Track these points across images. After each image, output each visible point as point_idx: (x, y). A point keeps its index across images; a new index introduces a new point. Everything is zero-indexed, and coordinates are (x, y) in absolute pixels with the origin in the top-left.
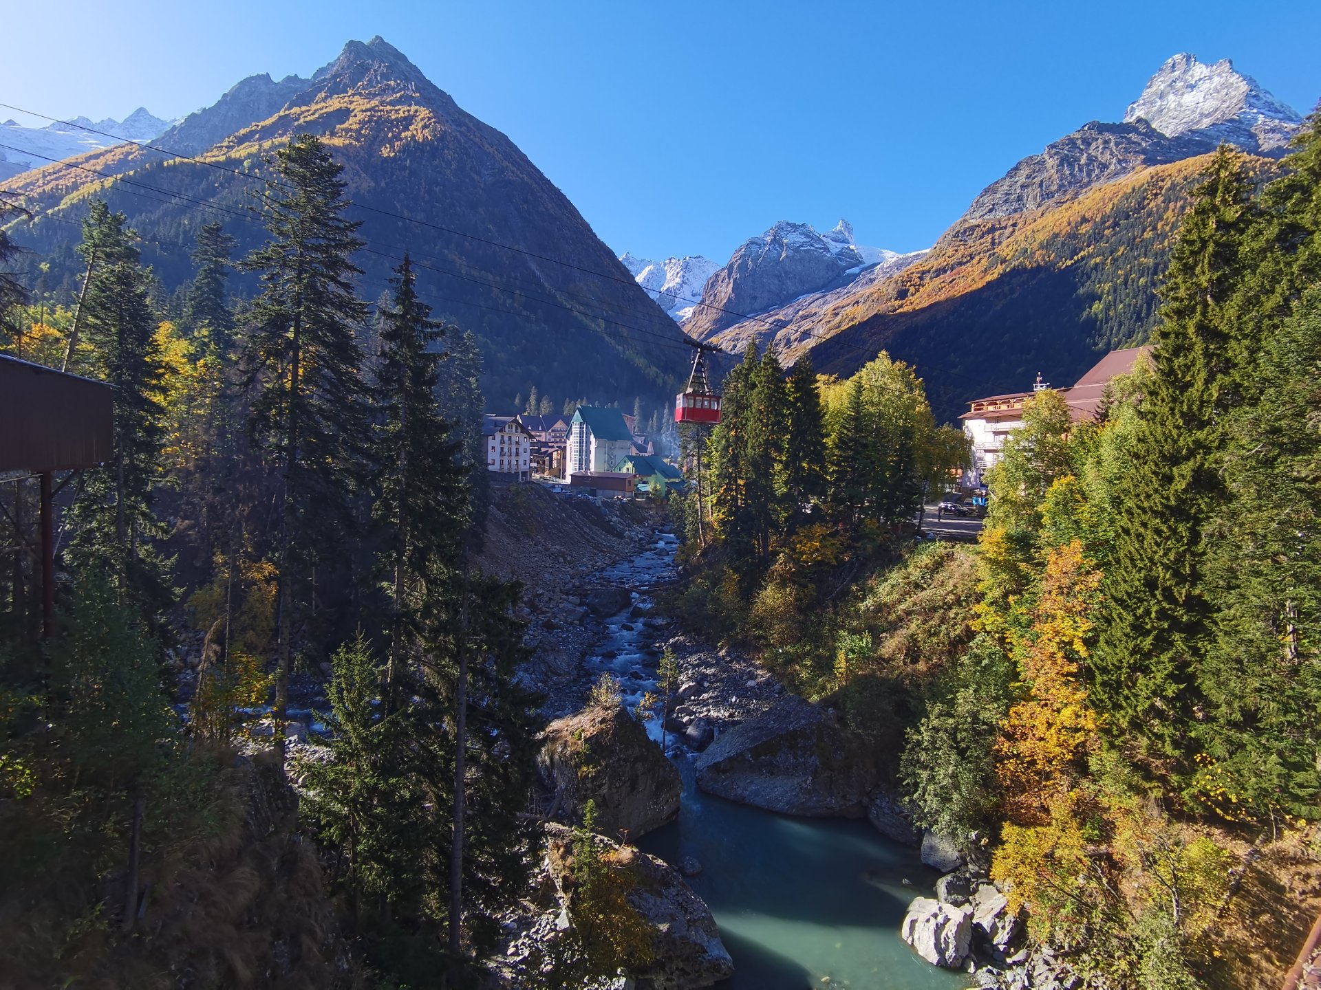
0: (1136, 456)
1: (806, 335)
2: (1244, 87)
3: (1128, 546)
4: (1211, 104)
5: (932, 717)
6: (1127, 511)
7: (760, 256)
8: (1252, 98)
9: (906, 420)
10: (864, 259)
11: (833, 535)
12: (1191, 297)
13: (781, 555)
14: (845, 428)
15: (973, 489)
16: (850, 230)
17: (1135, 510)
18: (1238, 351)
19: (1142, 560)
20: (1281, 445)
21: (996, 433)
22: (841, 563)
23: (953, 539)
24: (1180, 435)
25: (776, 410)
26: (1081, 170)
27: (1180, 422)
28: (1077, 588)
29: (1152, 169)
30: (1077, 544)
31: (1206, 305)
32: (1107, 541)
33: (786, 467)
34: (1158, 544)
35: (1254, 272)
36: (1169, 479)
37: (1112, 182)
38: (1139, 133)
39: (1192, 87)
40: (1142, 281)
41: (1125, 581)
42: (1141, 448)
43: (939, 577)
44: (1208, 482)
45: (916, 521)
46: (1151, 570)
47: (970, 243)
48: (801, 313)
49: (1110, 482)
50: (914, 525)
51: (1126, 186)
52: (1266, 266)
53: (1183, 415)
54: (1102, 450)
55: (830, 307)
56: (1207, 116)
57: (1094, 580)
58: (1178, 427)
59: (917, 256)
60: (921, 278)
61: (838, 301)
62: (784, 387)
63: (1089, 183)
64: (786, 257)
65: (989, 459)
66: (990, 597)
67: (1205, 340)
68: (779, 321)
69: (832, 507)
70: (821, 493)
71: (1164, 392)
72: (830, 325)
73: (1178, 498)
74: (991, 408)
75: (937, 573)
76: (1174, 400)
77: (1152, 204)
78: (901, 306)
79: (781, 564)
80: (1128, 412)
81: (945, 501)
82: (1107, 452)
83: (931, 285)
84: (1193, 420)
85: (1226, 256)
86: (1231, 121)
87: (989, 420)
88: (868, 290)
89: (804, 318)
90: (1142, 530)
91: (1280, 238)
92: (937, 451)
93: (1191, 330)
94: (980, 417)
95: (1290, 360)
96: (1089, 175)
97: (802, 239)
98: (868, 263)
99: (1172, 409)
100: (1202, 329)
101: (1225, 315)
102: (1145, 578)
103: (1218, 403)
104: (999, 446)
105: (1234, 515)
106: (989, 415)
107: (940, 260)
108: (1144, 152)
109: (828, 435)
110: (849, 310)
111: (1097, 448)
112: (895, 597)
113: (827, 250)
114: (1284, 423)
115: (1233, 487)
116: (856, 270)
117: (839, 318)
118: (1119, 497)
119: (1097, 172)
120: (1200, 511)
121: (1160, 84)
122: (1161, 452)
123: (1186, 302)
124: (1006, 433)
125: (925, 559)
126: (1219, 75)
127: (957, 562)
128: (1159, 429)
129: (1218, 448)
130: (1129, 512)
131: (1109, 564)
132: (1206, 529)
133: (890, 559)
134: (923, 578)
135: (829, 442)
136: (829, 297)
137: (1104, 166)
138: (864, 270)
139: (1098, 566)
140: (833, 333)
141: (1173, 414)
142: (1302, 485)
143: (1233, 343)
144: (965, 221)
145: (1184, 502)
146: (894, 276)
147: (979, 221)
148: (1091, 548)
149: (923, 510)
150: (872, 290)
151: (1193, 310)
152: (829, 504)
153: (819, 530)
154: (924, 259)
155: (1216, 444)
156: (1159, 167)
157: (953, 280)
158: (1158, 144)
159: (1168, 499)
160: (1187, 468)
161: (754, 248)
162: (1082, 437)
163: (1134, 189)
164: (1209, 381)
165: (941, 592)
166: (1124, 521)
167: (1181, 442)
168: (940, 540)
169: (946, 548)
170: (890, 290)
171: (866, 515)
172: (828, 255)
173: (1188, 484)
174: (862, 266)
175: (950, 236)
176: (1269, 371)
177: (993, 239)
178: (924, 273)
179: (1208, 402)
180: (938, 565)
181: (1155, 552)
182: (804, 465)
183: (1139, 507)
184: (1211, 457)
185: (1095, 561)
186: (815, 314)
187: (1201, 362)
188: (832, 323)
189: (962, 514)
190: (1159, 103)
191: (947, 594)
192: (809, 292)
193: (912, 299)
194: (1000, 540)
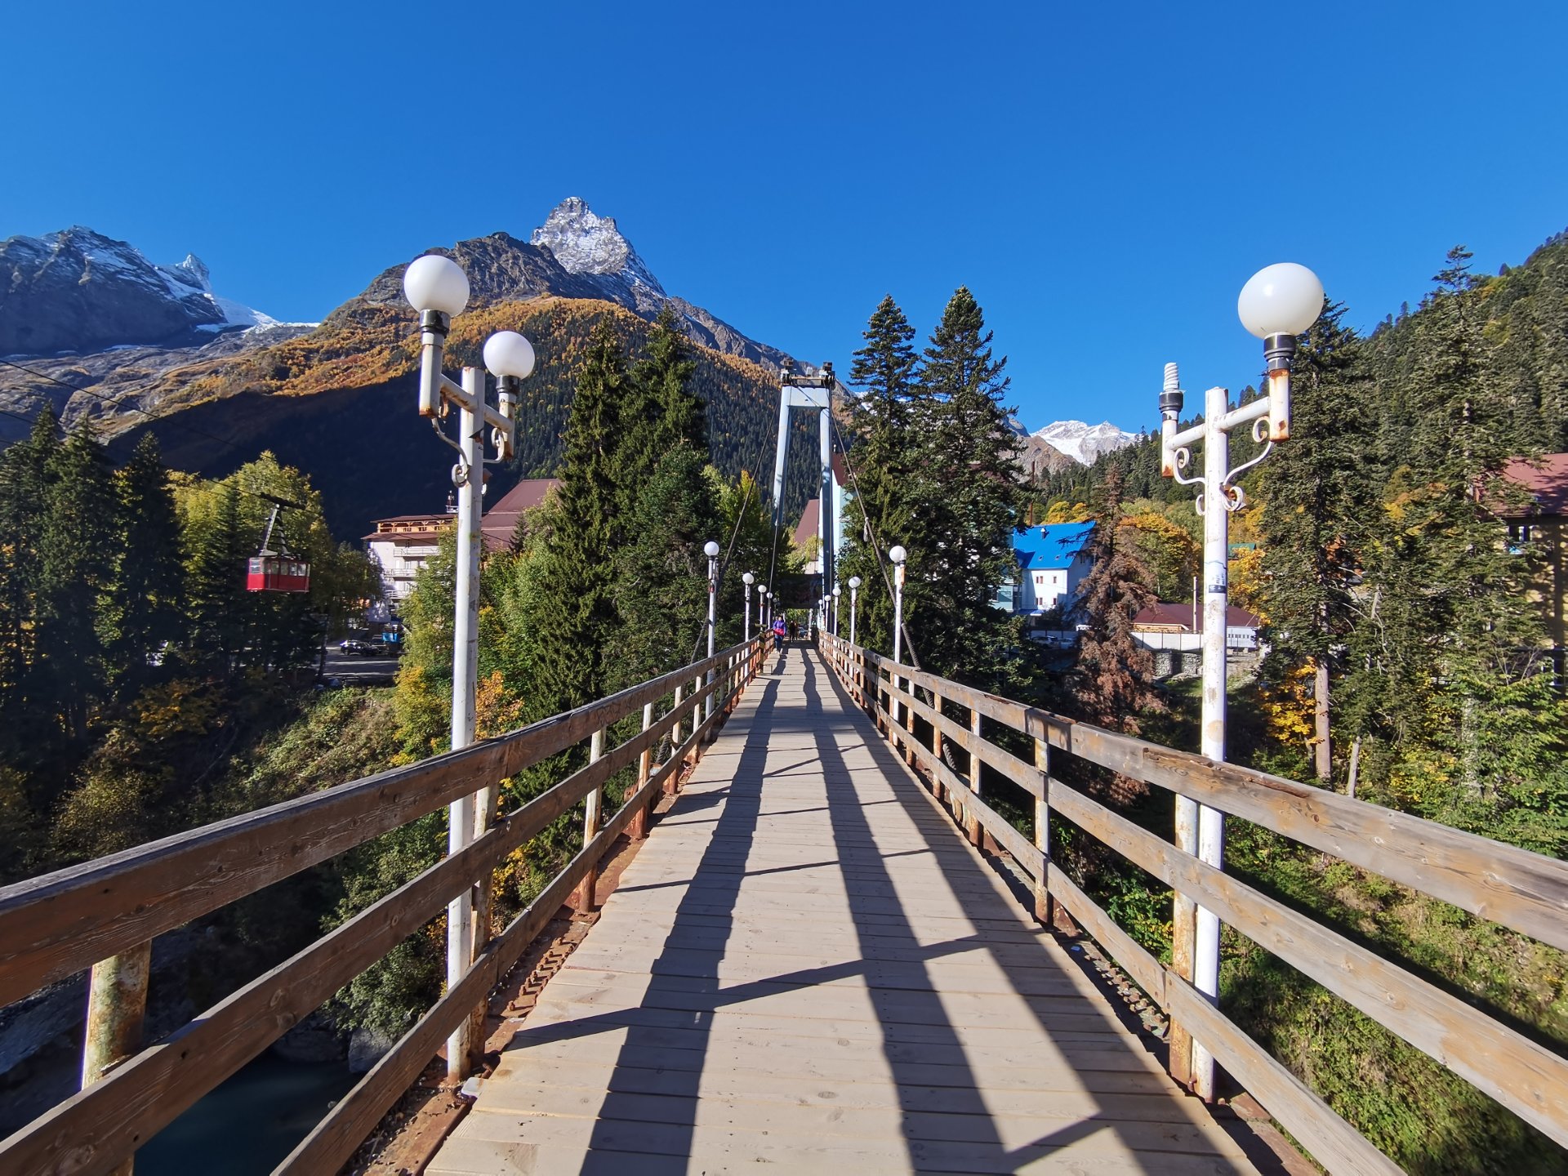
0: (548, 587)
1: (129, 404)
2: (625, 249)
3: (544, 672)
4: (601, 254)
5: (351, 895)
6: (542, 640)
7: (39, 268)
8: (631, 259)
9: (299, 540)
10: (227, 315)
11: (200, 694)
12: (588, 446)
13: (114, 732)
14: (215, 547)
15: (382, 624)
16: (204, 273)
17: (550, 638)
18: (621, 497)
19: (556, 684)
20: (652, 578)
21: (407, 559)
22: (214, 730)
23: (363, 684)
24: (583, 569)
25: (97, 516)
26: (492, 279)
27: (583, 557)
28: (500, 720)
29: (555, 299)
30: (498, 676)
31: (599, 455)
32: (526, 670)
33: (119, 599)
34: (569, 668)
35: (630, 433)
36: (575, 608)
37: (521, 300)
38: (544, 259)
39: (587, 232)
40: (550, 408)
41: (543, 706)
42: (551, 580)
43: (349, 730)
44: (605, 610)
45: (316, 666)
46: (564, 693)
47: (370, 328)
48: (119, 370)
49: (527, 612)
50: (314, 671)
51: (534, 308)
52: (637, 430)
53: (585, 551)
54: (518, 581)
55: (173, 370)
56: (599, 263)
57: (515, 710)
58: (581, 561)
59: (302, 328)
60: (307, 358)
61: (185, 364)
62: (114, 486)
63: (499, 295)
64: (91, 281)
65: (401, 590)
66: (409, 745)
67: (599, 486)
68: (77, 374)
69: (196, 656)
70: (179, 636)
71: (569, 530)
72: (172, 395)
73: (584, 625)
74: (400, 530)
75: (346, 726)
76: (578, 537)
77: (556, 334)
78: (280, 388)
79: (113, 744)
80: (540, 545)
81: (351, 638)
82: (523, 582)
83: (318, 369)
84: (593, 556)
85: (611, 415)
86: (616, 275)
87: (398, 543)
88: (231, 359)
89: (125, 377)
90: (555, 656)
91: (646, 408)
92: (340, 579)
93: (589, 476)
94: (385, 539)
95: (654, 510)
96: (500, 287)
97: (121, 263)
98: (233, 322)
99: (576, 545)
100: (597, 475)
101: (613, 466)
102: (560, 701)
103: (611, 542)
104: (412, 573)
105: (624, 637)
106: (398, 538)
107: (331, 341)
108: (548, 279)
109: (188, 557)
110: (203, 380)
111: (513, 578)
112: (293, 763)
113: (168, 290)
114: (652, 561)
115: (622, 613)
116: (214, 328)
117: (187, 388)
118: (534, 626)
119: (507, 285)
120: (601, 635)
121: (561, 218)
122: (568, 583)
123: (584, 450)
124: (419, 559)
125: (330, 711)
126: (607, 230)
127: (369, 711)
128: (566, 563)
129: (611, 580)
130: (544, 640)
131: (528, 692)
132: (605, 650)
133: (282, 716)
134: (328, 734)
135: (189, 566)
136: (169, 356)
137: (514, 282)
138: (226, 330)
139: (518, 696)
140: (178, 407)
141: (577, 550)
142: (665, 611)
143: (618, 491)
144: (364, 300)
145: (588, 628)
146: (271, 348)
147: (381, 305)
148: (511, 678)
149: (324, 651)
150: (239, 360)
151: (590, 459)
152: (192, 652)
153: (177, 689)
154: (312, 334)
155: (609, 577)
156: (563, 300)
157: (348, 368)
158: (560, 276)
159: (575, 626)
160: (589, 598)
161: (25, 253)
162: (499, 568)
163: (540, 313)
164: (604, 520)
165: (351, 748)
166: (539, 649)
167: (584, 575)
168: (347, 687)
169: (355, 695)
170: (264, 364)
171: (249, 663)
172: (169, 297)
173: (590, 613)
174: (224, 325)
175: (345, 314)
176: (642, 518)
177: (397, 329)
178: (310, 351)
179: (603, 540)
180: (347, 717)
181: (567, 676)
182: (151, 597)
183: (552, 635)
184: (607, 588)
185: (515, 691)
186: (146, 376)
187: (597, 505)
188: (177, 394)
189: (368, 654)
190: (560, 237)
191: (360, 749)
192: (135, 341)
193: (296, 381)
194: (419, 680)
